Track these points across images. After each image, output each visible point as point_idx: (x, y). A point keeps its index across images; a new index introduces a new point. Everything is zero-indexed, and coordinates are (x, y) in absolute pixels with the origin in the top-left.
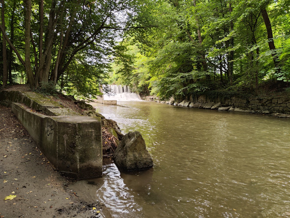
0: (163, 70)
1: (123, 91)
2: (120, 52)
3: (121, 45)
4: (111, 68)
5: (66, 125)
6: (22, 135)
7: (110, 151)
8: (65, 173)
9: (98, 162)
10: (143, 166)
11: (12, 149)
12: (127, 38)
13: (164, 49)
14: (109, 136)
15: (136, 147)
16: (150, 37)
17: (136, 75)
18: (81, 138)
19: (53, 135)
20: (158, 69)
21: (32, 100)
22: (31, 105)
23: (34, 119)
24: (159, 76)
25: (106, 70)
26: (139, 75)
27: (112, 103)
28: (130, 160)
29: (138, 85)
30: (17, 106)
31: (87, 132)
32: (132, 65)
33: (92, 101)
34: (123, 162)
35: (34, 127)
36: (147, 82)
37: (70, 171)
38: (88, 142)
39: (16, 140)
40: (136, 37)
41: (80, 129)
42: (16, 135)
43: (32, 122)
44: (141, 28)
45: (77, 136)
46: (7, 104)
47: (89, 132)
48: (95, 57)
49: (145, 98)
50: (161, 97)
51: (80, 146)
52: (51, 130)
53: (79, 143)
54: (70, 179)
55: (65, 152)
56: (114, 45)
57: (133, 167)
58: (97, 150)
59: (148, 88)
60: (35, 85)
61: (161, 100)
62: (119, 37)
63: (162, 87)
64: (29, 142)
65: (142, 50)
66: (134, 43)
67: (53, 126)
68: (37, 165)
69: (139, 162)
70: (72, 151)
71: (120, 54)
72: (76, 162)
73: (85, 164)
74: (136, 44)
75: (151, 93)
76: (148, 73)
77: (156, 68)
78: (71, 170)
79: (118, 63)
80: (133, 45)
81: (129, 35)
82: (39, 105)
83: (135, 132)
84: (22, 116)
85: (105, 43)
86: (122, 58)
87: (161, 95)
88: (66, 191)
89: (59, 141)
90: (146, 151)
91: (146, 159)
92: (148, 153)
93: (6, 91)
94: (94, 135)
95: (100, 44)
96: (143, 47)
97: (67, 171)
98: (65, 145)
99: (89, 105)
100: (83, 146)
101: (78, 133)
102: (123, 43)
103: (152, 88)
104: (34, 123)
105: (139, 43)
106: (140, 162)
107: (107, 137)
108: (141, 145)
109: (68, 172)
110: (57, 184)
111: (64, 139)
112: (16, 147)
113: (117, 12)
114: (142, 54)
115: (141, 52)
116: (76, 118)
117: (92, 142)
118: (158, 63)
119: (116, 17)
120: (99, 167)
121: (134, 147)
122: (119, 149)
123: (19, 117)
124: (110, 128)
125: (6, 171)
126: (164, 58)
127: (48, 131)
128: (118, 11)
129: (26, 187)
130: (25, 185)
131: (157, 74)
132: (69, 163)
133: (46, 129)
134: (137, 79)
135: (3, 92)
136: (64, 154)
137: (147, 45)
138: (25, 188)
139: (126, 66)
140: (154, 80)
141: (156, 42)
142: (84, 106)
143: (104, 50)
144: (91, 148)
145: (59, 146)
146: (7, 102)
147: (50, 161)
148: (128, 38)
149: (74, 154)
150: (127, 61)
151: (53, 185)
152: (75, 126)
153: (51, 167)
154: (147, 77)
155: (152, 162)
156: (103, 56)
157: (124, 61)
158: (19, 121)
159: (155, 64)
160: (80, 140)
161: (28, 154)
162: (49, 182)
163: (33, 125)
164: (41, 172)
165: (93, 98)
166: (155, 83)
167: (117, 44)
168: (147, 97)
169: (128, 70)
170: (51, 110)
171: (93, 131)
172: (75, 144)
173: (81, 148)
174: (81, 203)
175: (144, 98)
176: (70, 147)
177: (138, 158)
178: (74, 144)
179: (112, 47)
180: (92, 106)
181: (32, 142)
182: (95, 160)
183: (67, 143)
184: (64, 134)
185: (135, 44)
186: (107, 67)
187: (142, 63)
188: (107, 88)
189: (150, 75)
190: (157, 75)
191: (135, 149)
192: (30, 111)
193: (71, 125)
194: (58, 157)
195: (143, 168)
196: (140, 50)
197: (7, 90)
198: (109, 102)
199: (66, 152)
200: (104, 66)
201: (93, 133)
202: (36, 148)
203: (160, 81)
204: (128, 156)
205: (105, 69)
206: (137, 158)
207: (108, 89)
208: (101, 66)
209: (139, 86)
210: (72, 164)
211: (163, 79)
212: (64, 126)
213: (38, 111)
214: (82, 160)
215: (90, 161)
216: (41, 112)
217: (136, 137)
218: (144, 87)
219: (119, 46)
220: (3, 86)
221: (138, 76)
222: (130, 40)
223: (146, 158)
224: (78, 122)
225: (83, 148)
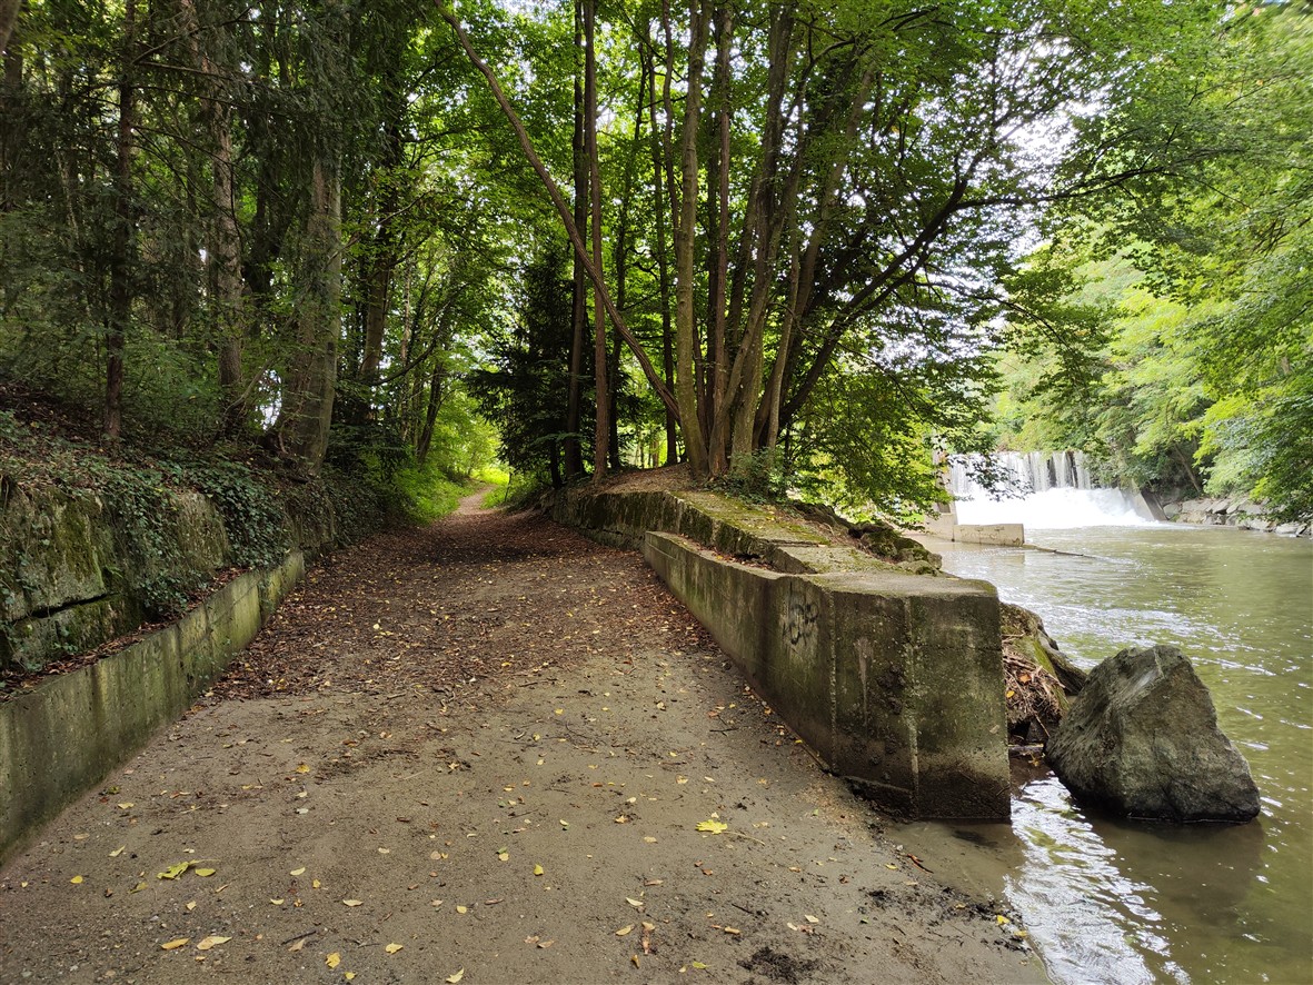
0: (1285, 359)
1: (1053, 482)
2: (1040, 300)
3: (1043, 268)
4: (996, 376)
5: (862, 602)
6: (694, 641)
7: (1031, 733)
8: (864, 784)
9: (992, 758)
10: (1204, 804)
11: (673, 686)
12: (1076, 230)
13: (1284, 250)
14: (1022, 668)
15: (1165, 716)
16: (1200, 205)
17: (1122, 400)
18: (921, 654)
19: (813, 640)
20: (1251, 359)
21: (715, 519)
22: (714, 536)
23: (735, 585)
24: (1262, 390)
25: (975, 389)
26: (1139, 396)
27: (1002, 536)
28: (1138, 770)
29: (1136, 445)
30: (664, 543)
31: (945, 632)
32: (1103, 353)
33: (916, 529)
34: (1102, 776)
35: (734, 615)
36: (1188, 428)
37: (883, 778)
38: (951, 674)
39: (678, 657)
40: (1120, 219)
41: (920, 619)
42: (676, 642)
43: (728, 594)
44: (1148, 172)
45: (908, 647)
46: (620, 540)
47: (952, 632)
48: (921, 337)
49: (1175, 512)
50: (1281, 501)
51: (919, 687)
52: (806, 622)
53: (916, 675)
54: (882, 810)
55: (861, 706)
56: (1013, 273)
57: (1153, 802)
58: (988, 709)
59: (1194, 456)
60: (707, 469)
61: (1284, 518)
62: (1033, 233)
63: (1282, 446)
64: (719, 666)
65: (1157, 274)
66: (1113, 247)
67: (813, 608)
68: (764, 745)
69: (1185, 785)
70: (890, 702)
71: (1041, 310)
72: (904, 746)
73: (938, 759)
74: (1127, 250)
75: (1212, 486)
76: (1190, 384)
77: (1241, 351)
78: (887, 777)
79: (1032, 350)
80: (1104, 259)
81: (1083, 217)
82: (744, 534)
83: (1157, 647)
84: (684, 578)
85: (968, 270)
86: (1050, 324)
87: (1276, 490)
88: (879, 845)
89: (837, 662)
90: (1218, 737)
91: (1218, 772)
92: (1228, 748)
93: (613, 495)
94: (972, 646)
95: (944, 277)
96: (1163, 263)
97: (873, 780)
98: (864, 677)
99: (909, 543)
100: (931, 686)
101: (910, 633)
102: (1055, 255)
103: (1218, 460)
104: (734, 603)
105: (1138, 244)
106: (1188, 782)
107: (1015, 672)
108: (1190, 707)
109: (875, 783)
110: (843, 817)
111: (857, 657)
112: (684, 682)
113: (1021, 125)
114: (1156, 296)
115: (1153, 287)
116: (893, 581)
117: (964, 676)
118: (1252, 327)
119: (1019, 149)
120: (995, 779)
121: (1151, 717)
122: (1076, 724)
123: (676, 580)
124: (1021, 638)
125: (674, 751)
126: (1287, 296)
127: (792, 625)
128: (1029, 119)
129: (745, 808)
130: (744, 803)
131: (1249, 380)
132: (879, 747)
133: (784, 619)
134: (1129, 419)
135: (603, 498)
136: (858, 714)
137: (1184, 248)
138: (744, 812)
139: (1073, 361)
140: (1232, 412)
141: (1236, 223)
142: (890, 546)
143: (964, 300)
144: (962, 696)
145: (837, 683)
146: (618, 533)
147: (801, 737)
148: (1082, 230)
149: (897, 714)
150: (1075, 339)
151: (830, 818)
152: (902, 608)
153: (811, 760)
154: (1185, 400)
155: (1252, 792)
156: (961, 328)
157: (1061, 337)
158: (675, 595)
159: (1231, 336)
160: (920, 662)
161: (727, 706)
162: (813, 806)
163: (729, 605)
164: (781, 770)
165: (915, 515)
166: (1235, 429)
167: (1021, 265)
168: (1191, 506)
169: (1082, 379)
170: (793, 552)
171: (969, 629)
172: (903, 676)
173: (925, 696)
174: (947, 891)
175: (1170, 509)
176: (883, 685)
177: (1175, 765)
178: (896, 675)
179: (1002, 282)
180: (921, 546)
181: (728, 667)
182: (980, 749)
183: (868, 670)
184: (857, 637)
185: (1115, 252)
186: (977, 376)
187: (1153, 335)
188: (989, 464)
189: (1202, 390)
190: (1249, 386)
191: (1161, 723)
192: (714, 559)
193: (883, 603)
194: (836, 720)
195: (1204, 814)
196: (1148, 278)
197: (616, 490)
198: (984, 535)
199: (865, 704)
200: (963, 370)
201: (970, 638)
202: (748, 688)
203: (1267, 421)
204: (1124, 749)
205: (969, 382)
206: (1170, 765)
207: (995, 468)
208: (948, 370)
209: (1137, 451)
210: (889, 752)
211: (1287, 405)
212: (857, 607)
213: (745, 557)
214: (928, 742)
215: (958, 748)
216: (753, 560)
217: (1165, 670)
218: (1169, 453)
219: (1034, 274)
220: (597, 477)
221: (1133, 402)
222: (1089, 237)
223: (1219, 770)
224: (909, 594)
225: (930, 693)
